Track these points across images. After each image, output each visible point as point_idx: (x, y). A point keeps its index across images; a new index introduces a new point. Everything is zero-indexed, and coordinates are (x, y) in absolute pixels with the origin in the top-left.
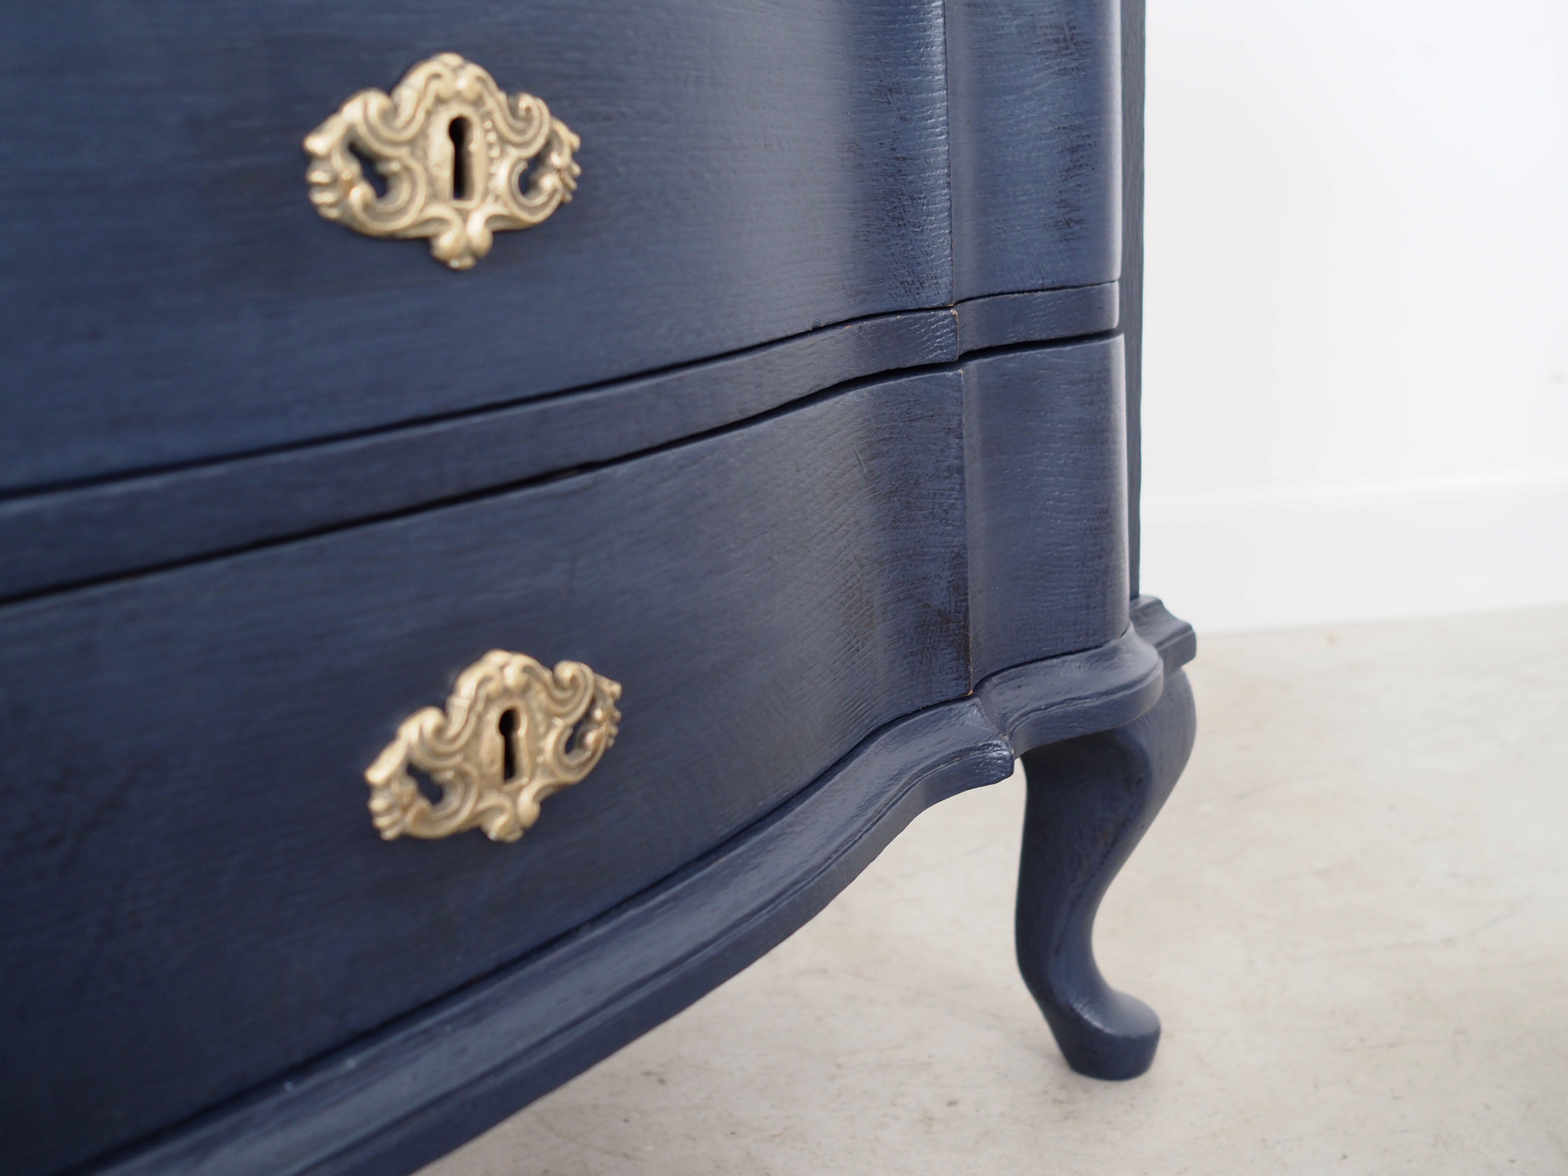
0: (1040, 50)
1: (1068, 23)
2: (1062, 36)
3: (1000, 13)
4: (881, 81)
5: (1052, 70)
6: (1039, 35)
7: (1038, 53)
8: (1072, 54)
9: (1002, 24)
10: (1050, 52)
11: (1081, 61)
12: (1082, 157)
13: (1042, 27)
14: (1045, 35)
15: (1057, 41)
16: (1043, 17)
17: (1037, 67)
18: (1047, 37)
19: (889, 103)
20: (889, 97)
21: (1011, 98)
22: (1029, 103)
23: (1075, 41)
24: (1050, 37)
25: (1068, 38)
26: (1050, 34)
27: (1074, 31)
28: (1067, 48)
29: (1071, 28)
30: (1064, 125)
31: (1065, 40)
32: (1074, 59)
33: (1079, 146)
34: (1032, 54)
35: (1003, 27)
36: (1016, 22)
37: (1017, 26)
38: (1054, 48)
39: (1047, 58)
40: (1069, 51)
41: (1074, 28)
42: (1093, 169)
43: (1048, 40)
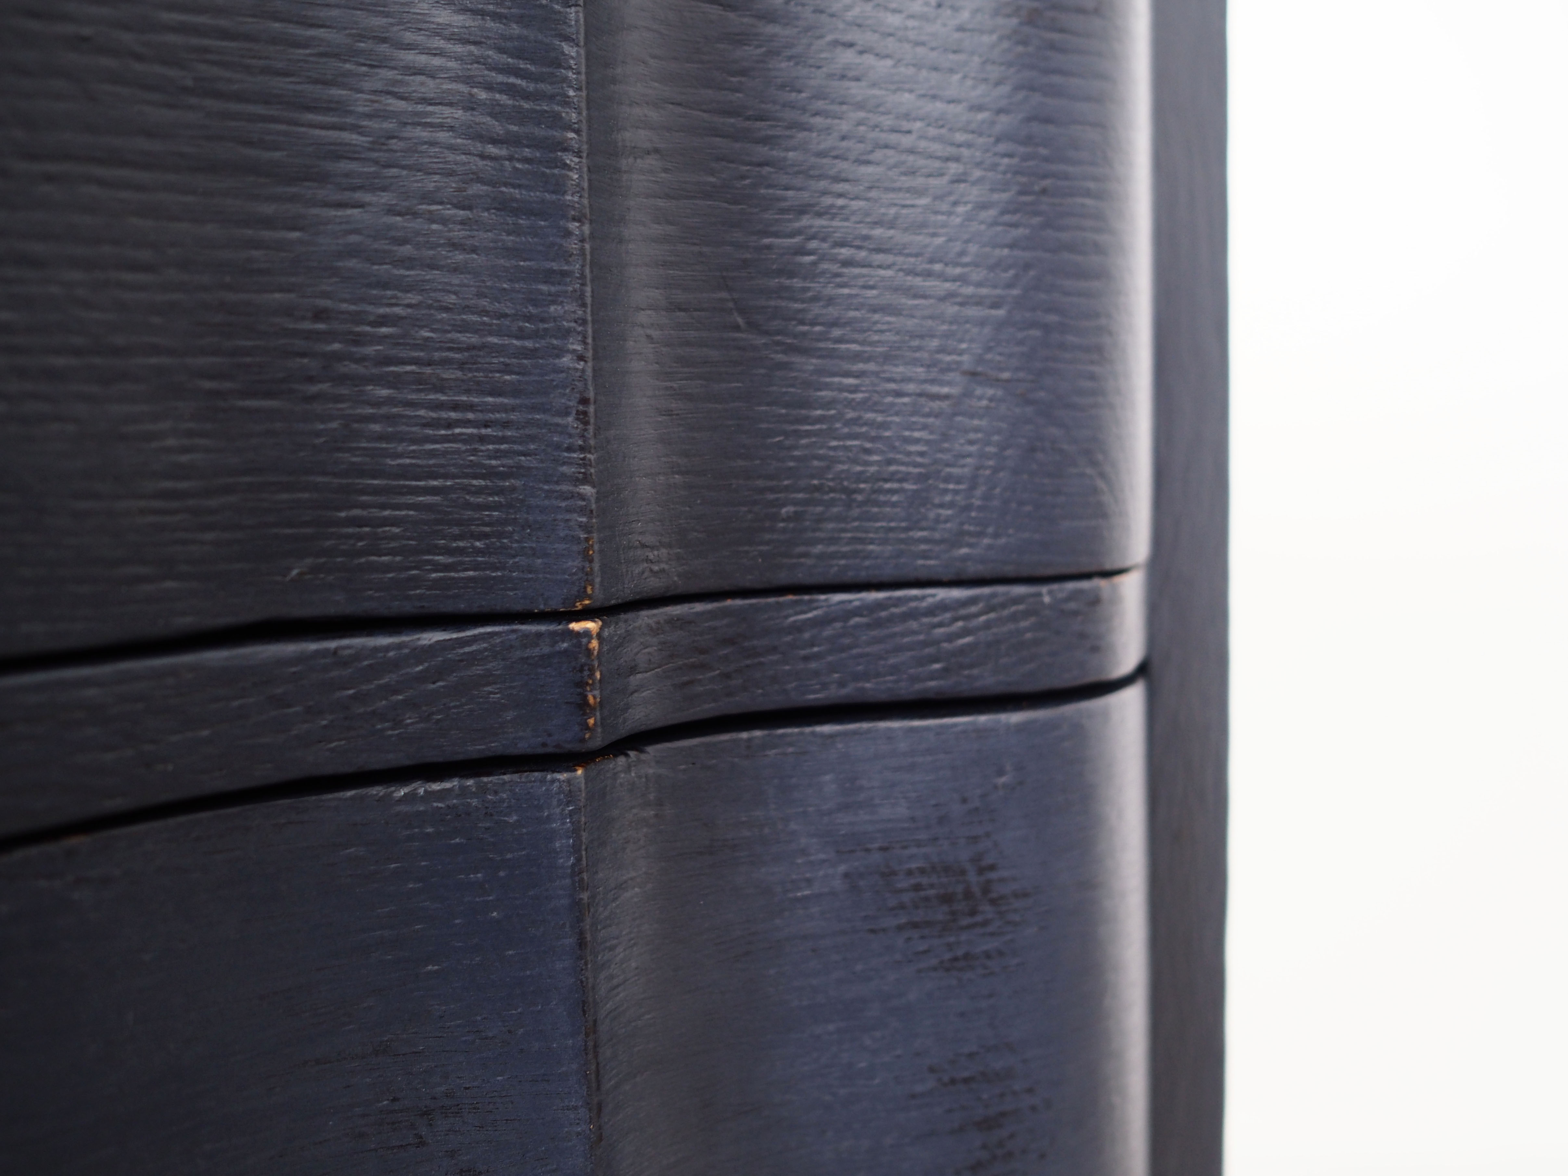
0: (903, 920)
1: (976, 859)
2: (960, 889)
3: (804, 852)
4: (395, 1100)
5: (934, 962)
6: (901, 891)
7: (900, 928)
8: (985, 923)
9: (808, 875)
10: (929, 924)
11: (1008, 937)
12: (1012, 1136)
13: (910, 873)
14: (917, 888)
15: (947, 899)
16: (913, 850)
17: (898, 957)
18: (922, 894)
19: (422, 1143)
20: (424, 1131)
21: (831, 1027)
22: (878, 1034)
23: (994, 895)
24: (932, 892)
25: (976, 890)
26: (932, 886)
27: (993, 875)
28: (973, 913)
29: (981, 871)
30: (966, 1074)
31: (968, 895)
32: (992, 934)
33: (1003, 1114)
34: (884, 930)
35: (809, 881)
36: (842, 868)
37: (846, 875)
38: (940, 914)
39: (923, 937)
40: (979, 918)
41: (992, 868)
42: (1042, 1156)
43: (927, 899)
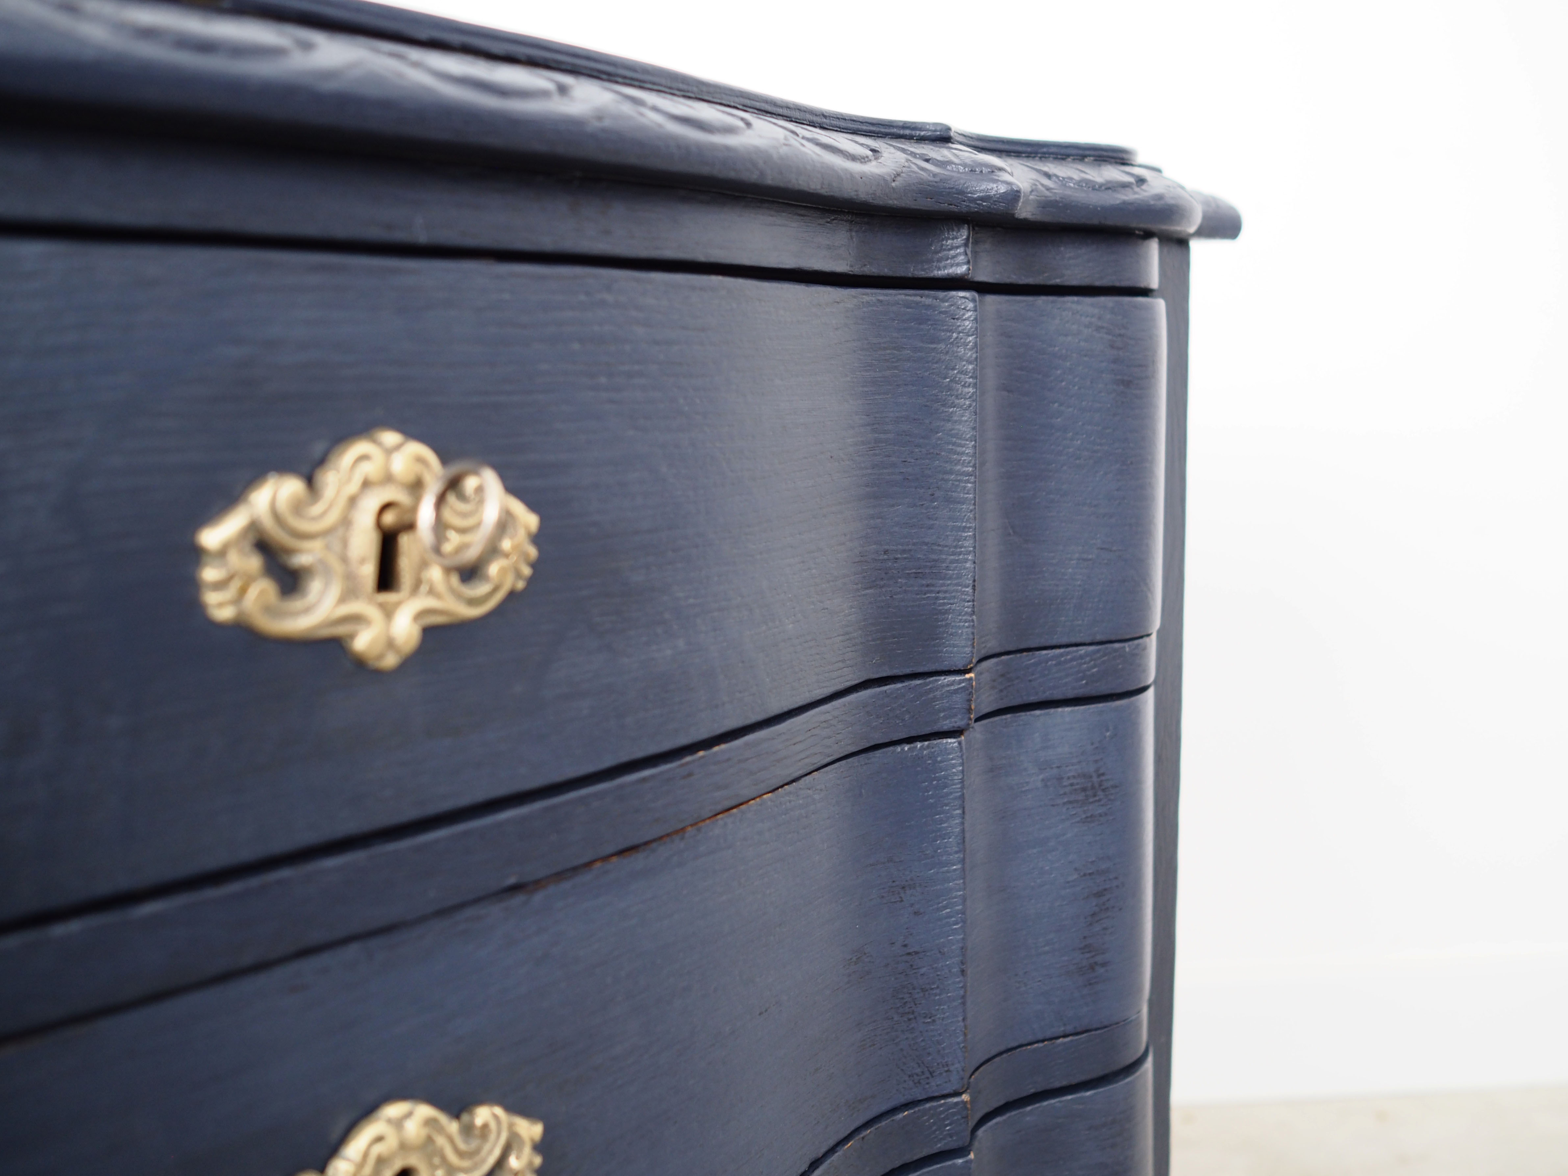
0: (1066, 800)
1: (1097, 771)
2: (1090, 785)
3: (1025, 769)
4: (894, 882)
5: (1078, 819)
6: (1065, 786)
7: (1064, 804)
8: (1099, 800)
9: (1027, 780)
10: (1076, 801)
11: (1109, 807)
12: (1108, 900)
13: (1069, 778)
14: (1072, 785)
15: (1084, 790)
16: (1071, 767)
17: (1063, 817)
18: (1074, 787)
19: (902, 901)
20: (902, 895)
21: (1035, 851)
22: (1054, 853)
23: (1103, 787)
24: (1077, 787)
25: (1097, 785)
26: (1078, 784)
27: (1103, 778)
28: (1095, 796)
29: (1099, 776)
30: (1091, 871)
31: (1093, 787)
32: (1102, 805)
33: (1105, 890)
34: (1057, 805)
35: (1027, 783)
36: (1041, 777)
37: (1043, 780)
38: (1081, 797)
39: (1073, 808)
40: (1097, 798)
41: (1103, 774)
42: (1120, 909)
43: (1076, 790)
